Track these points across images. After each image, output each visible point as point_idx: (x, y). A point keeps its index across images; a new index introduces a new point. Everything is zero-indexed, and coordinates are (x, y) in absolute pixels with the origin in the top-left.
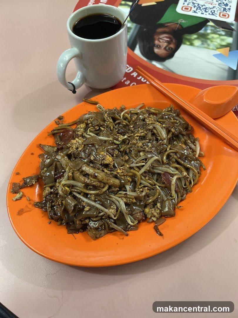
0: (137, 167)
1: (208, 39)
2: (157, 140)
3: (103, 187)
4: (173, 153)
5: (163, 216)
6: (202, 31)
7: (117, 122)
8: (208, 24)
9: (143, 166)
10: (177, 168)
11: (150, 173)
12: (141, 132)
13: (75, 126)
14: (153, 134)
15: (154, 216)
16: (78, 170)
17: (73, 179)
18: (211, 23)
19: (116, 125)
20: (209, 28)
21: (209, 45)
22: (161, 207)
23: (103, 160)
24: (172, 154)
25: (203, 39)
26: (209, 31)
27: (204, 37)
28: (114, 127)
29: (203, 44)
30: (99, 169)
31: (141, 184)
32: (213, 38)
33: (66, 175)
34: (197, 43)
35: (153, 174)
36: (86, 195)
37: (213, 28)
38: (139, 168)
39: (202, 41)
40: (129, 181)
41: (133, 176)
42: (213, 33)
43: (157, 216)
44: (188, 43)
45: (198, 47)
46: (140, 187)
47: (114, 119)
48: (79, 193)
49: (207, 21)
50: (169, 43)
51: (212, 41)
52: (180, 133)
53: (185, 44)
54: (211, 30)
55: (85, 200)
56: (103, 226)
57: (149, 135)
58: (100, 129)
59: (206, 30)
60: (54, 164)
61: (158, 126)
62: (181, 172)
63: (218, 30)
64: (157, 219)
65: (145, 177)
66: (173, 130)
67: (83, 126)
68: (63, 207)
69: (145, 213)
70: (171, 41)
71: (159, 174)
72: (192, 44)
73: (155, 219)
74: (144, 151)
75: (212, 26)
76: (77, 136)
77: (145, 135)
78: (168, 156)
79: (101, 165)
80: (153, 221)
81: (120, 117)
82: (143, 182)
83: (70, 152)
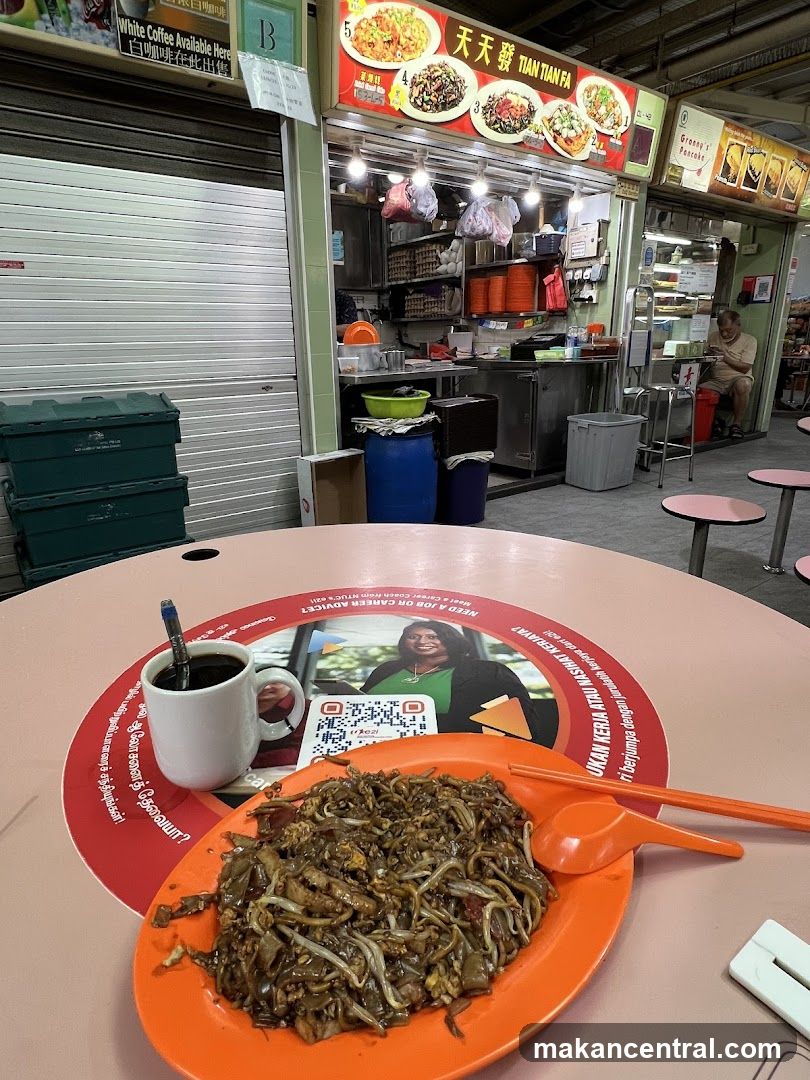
0: (415, 880)
1: (357, 660)
2: (457, 830)
3: (342, 913)
4: (488, 857)
5: (467, 994)
6: (371, 669)
7: (383, 796)
8: (362, 684)
9: (425, 878)
10: (495, 889)
11: (441, 895)
12: (426, 816)
13: (302, 802)
14: (451, 821)
15: (447, 993)
16: (296, 877)
17: (284, 895)
18: (358, 686)
19: (379, 803)
20: (359, 677)
21: (356, 652)
22: (461, 969)
23: (346, 859)
24: (485, 860)
25: (366, 657)
26: (359, 671)
27: (365, 661)
28: (374, 806)
29: (365, 651)
30: (337, 877)
31: (420, 918)
32: (350, 662)
33: (271, 889)
34: (374, 652)
35: (448, 898)
36: (305, 931)
37: (352, 677)
38: (417, 882)
39: (367, 655)
40: (395, 907)
41: (406, 898)
42: (352, 669)
43: (454, 991)
44: (389, 648)
45: (373, 647)
46: (418, 924)
47: (377, 792)
48: (292, 927)
49: (365, 690)
50: (418, 644)
51: (352, 657)
52: (504, 822)
53: (393, 647)
54: (355, 674)
55: (301, 940)
56: (333, 1008)
57: (443, 822)
58: (347, 806)
59: (365, 673)
60: (250, 869)
61: (459, 804)
62: (505, 897)
63: (343, 677)
64: (454, 999)
65: (429, 902)
66: (488, 814)
67: (316, 801)
68: (255, 954)
69: (429, 987)
70: (416, 647)
71: (459, 900)
72: (383, 648)
73: (447, 1000)
74: (430, 848)
75: (355, 681)
76: (303, 817)
77: (434, 820)
78: (479, 864)
79: (342, 870)
80: (444, 1005)
81: (389, 787)
82: (424, 913)
83: (284, 846)
